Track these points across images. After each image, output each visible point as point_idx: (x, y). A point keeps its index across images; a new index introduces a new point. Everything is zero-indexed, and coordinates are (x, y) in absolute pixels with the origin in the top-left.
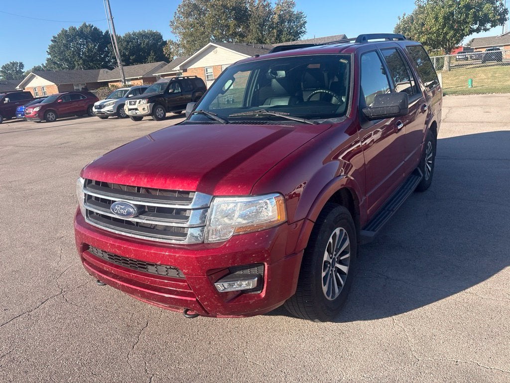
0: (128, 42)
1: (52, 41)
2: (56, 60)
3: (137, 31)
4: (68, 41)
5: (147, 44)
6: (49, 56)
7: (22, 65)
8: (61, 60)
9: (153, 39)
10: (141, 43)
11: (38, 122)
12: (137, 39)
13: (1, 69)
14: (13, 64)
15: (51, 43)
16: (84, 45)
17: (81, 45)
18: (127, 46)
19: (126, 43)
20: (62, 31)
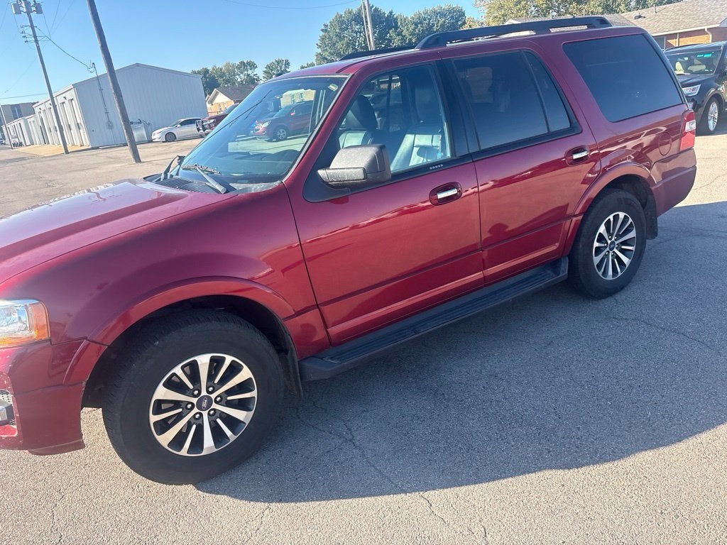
0: (416, 24)
1: (322, 30)
2: (326, 54)
3: (430, 8)
4: (341, 29)
5: (442, 26)
6: (319, 51)
7: (287, 64)
8: (332, 55)
9: (452, 17)
10: (434, 25)
11: (269, 141)
12: (430, 19)
13: (265, 69)
14: (279, 62)
15: (322, 34)
16: (360, 32)
17: (356, 32)
18: (414, 30)
19: (413, 27)
20: (336, 17)
